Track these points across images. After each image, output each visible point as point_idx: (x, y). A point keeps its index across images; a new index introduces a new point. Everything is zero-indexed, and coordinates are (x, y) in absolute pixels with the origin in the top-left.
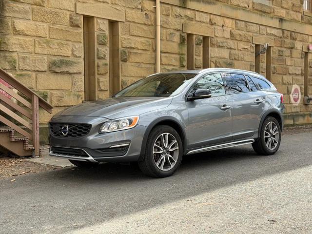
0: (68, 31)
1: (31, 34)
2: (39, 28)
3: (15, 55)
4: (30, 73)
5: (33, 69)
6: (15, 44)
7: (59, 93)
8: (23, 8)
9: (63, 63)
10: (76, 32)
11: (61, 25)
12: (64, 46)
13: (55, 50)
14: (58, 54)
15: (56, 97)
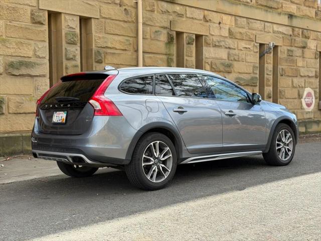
0: (29, 29)
7: (18, 99)
9: (22, 64)
10: (39, 29)
11: (20, 22)
12: (24, 45)
13: (12, 51)
14: (16, 54)
15: (15, 103)
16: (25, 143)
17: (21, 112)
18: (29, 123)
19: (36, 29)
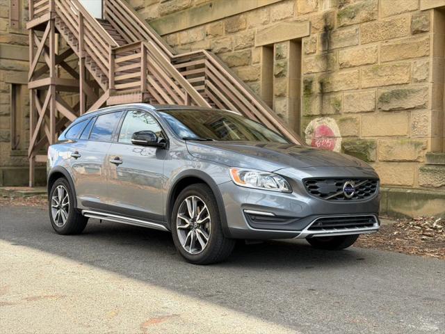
1: (357, 64)
2: (367, 53)
3: (339, 96)
4: (354, 116)
5: (358, 110)
6: (339, 81)
7: (388, 142)
8: (349, 32)
10: (419, 41)
11: (398, 37)
12: (399, 68)
13: (385, 79)
14: (390, 83)
15: (385, 147)
16: (390, 201)
17: (391, 160)
18: (401, 175)
19: (415, 41)
